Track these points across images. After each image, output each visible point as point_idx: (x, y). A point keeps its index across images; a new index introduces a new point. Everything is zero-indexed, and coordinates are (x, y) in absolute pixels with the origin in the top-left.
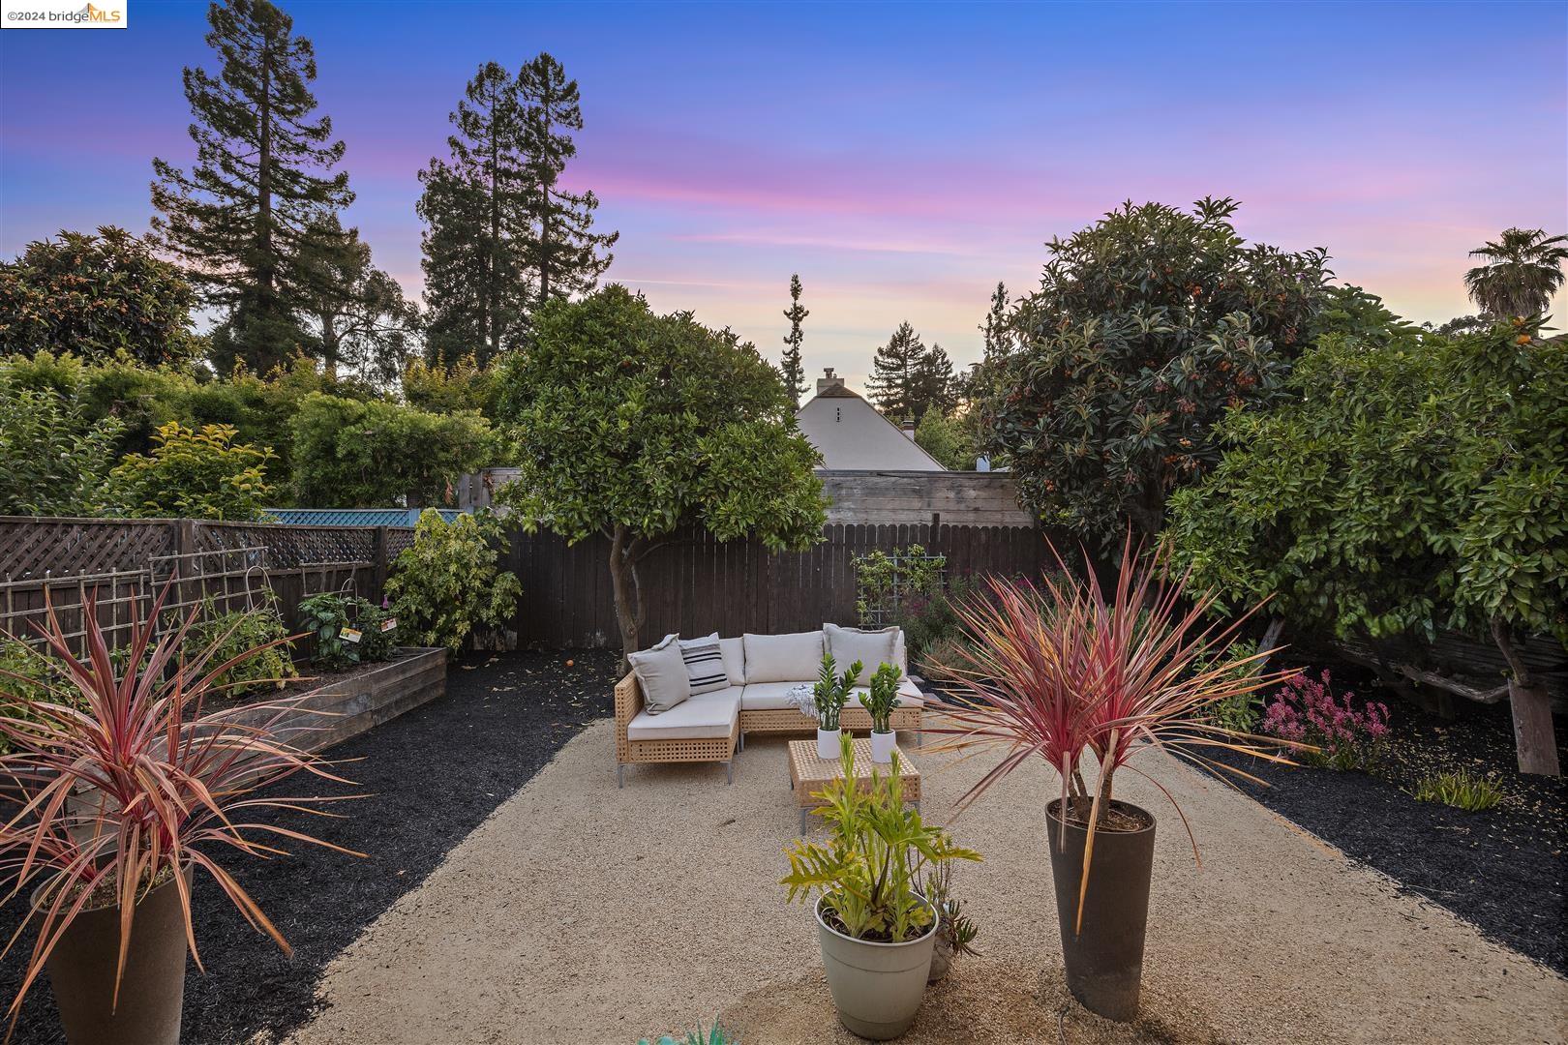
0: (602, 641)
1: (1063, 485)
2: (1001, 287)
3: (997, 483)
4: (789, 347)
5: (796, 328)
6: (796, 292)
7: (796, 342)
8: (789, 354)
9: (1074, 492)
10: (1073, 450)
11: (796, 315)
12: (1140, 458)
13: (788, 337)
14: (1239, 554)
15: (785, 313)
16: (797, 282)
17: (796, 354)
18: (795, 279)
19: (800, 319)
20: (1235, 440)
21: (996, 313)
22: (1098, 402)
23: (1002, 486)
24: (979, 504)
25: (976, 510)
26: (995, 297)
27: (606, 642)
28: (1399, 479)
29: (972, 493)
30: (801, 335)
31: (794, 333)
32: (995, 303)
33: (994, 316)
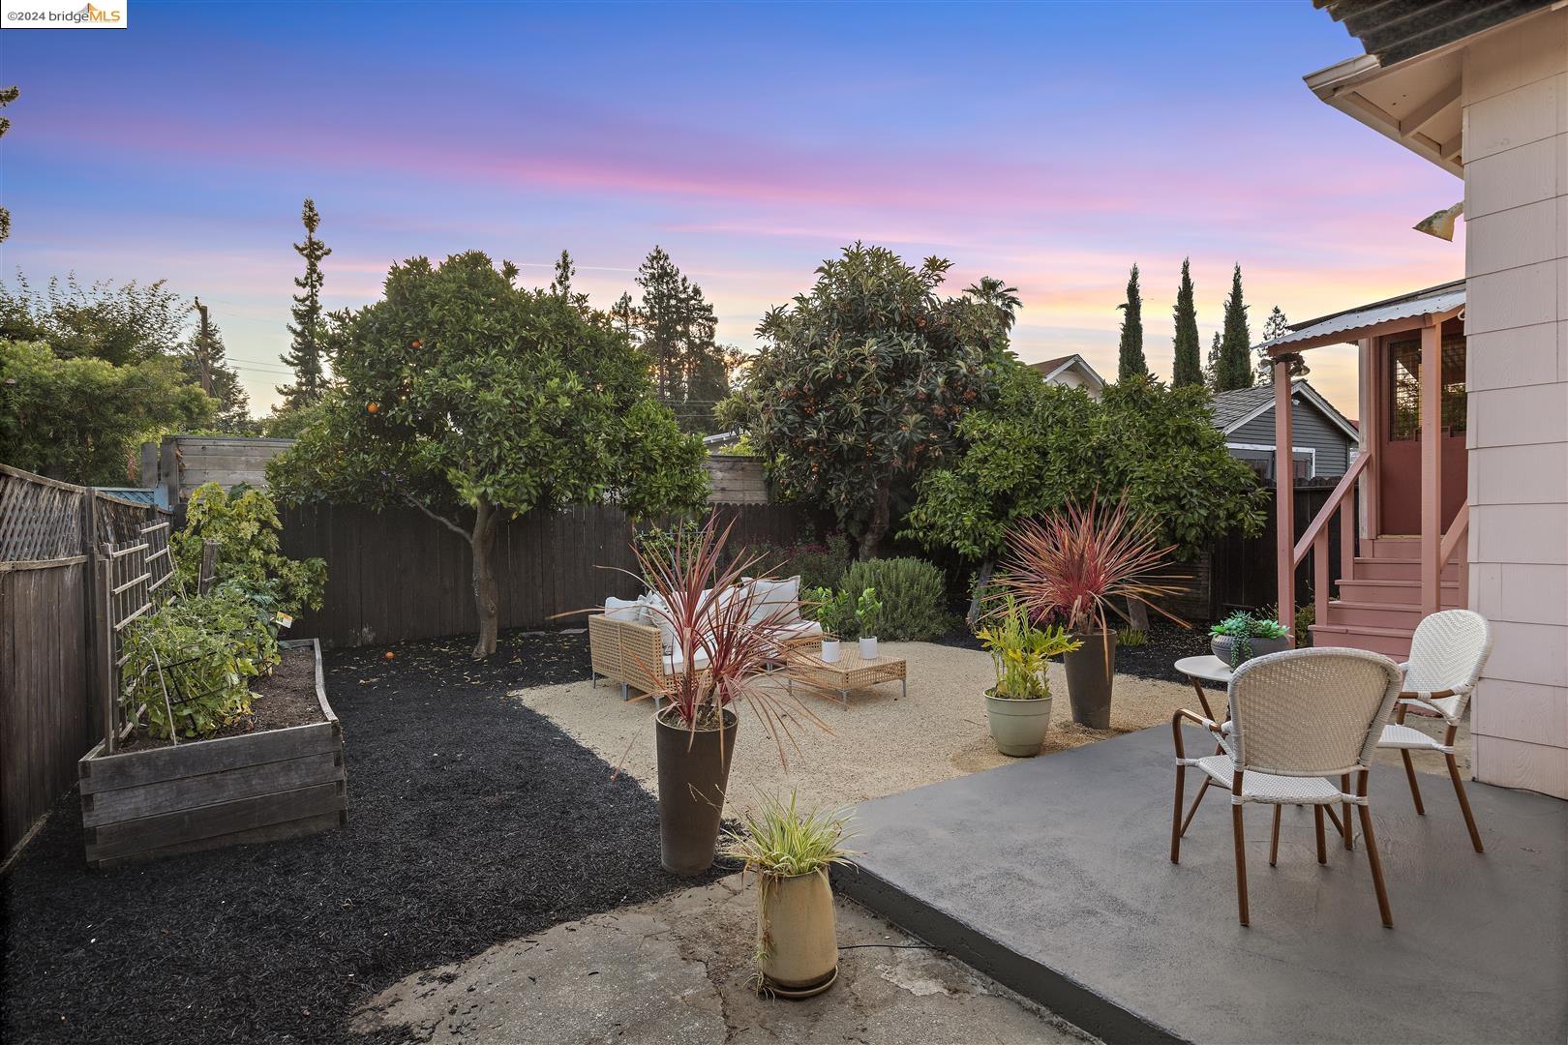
0: (370, 638)
1: (829, 467)
2: (565, 256)
3: (739, 466)
4: (304, 292)
5: (312, 269)
6: (310, 222)
7: (313, 286)
8: (303, 300)
9: (837, 473)
10: (845, 439)
11: (312, 251)
12: (905, 448)
13: (302, 279)
14: (986, 514)
15: (297, 248)
16: (311, 209)
17: (314, 302)
18: (309, 205)
19: (318, 258)
20: (977, 437)
21: (561, 283)
22: (865, 403)
23: (743, 469)
24: (725, 484)
25: (723, 489)
26: (559, 266)
27: (375, 638)
28: (1079, 463)
29: (719, 475)
30: (320, 278)
31: (310, 274)
32: (559, 272)
33: (558, 286)
